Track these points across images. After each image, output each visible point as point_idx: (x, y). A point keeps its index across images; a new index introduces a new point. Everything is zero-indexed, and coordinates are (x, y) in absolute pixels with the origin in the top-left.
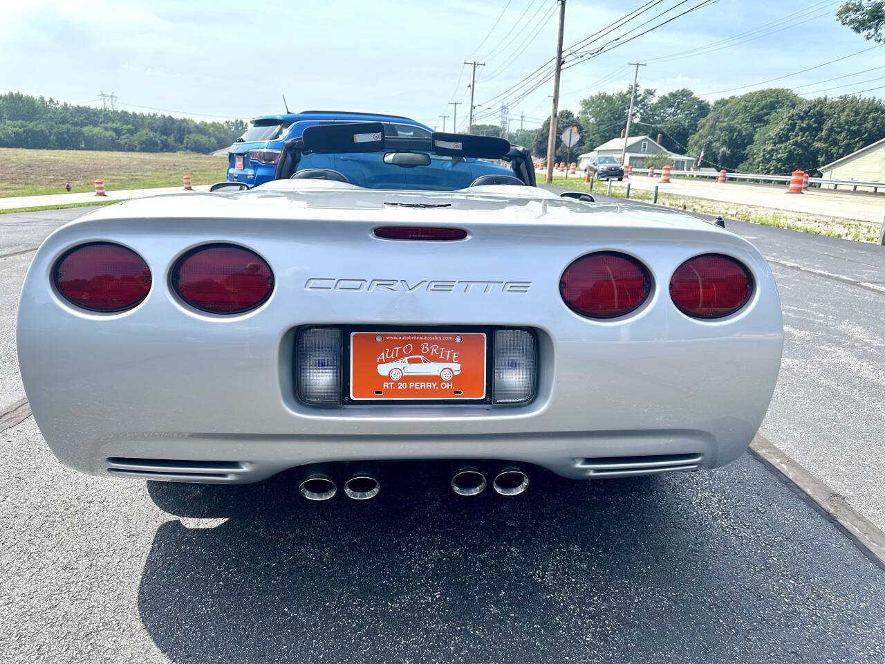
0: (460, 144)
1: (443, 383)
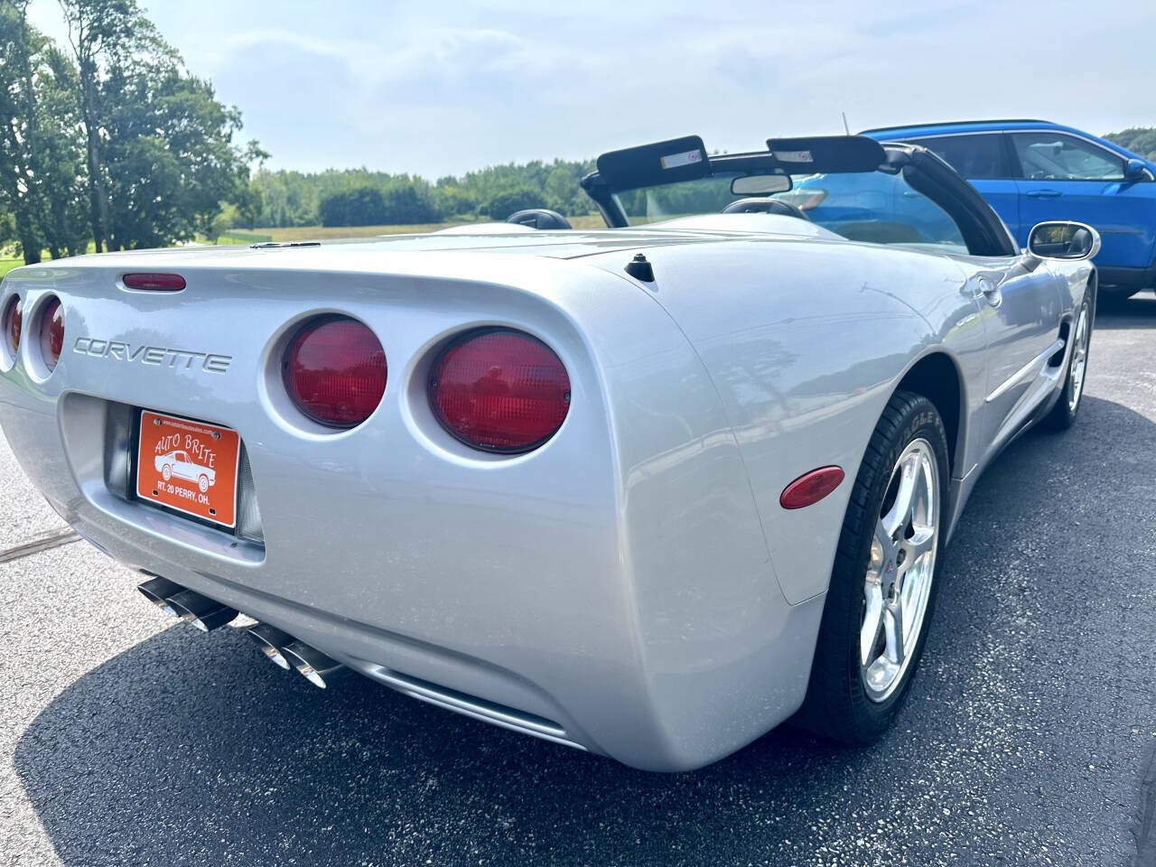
0: (807, 153)
1: (201, 495)
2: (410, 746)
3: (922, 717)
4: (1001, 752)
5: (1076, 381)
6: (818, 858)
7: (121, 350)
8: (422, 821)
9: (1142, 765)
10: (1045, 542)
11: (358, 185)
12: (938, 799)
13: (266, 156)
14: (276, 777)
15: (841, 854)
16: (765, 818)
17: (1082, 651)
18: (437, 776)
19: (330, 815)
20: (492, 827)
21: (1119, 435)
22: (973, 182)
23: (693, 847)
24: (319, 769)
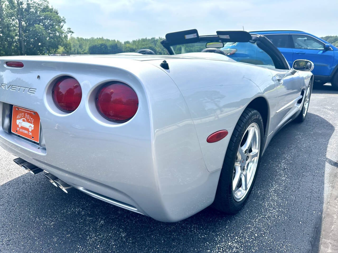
0: (228, 36)
1: (29, 132)
2: (97, 210)
3: (252, 206)
4: (274, 217)
5: (305, 108)
6: (216, 248)
7: (5, 86)
8: (98, 234)
9: (315, 222)
10: (293, 155)
11: (100, 42)
12: (254, 231)
13: (73, 33)
14: (55, 219)
15: (223, 247)
16: (202, 235)
17: (301, 188)
18: (104, 220)
19: (70, 231)
20: (119, 236)
21: (317, 124)
22: (279, 48)
23: (179, 244)
24: (68, 217)
